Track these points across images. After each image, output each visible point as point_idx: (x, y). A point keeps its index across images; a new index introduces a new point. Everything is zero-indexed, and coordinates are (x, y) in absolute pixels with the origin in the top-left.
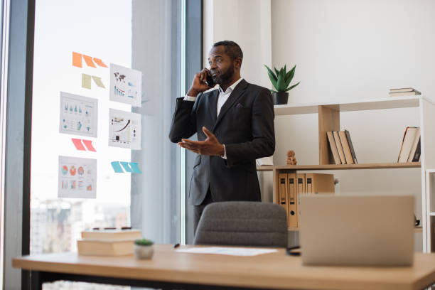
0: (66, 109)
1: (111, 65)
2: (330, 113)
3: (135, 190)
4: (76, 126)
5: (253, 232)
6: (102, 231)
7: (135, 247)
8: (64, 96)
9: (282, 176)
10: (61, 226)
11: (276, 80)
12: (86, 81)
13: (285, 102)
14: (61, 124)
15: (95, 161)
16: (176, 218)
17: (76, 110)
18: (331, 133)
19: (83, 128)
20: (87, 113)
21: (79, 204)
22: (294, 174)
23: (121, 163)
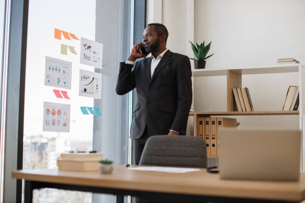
0: (50, 69)
1: (82, 39)
2: (235, 75)
3: (96, 128)
4: (56, 81)
5: (182, 156)
6: (75, 153)
7: (100, 165)
8: (48, 60)
9: (200, 119)
10: (41, 154)
11: (197, 52)
12: (64, 50)
13: (203, 67)
14: (46, 79)
15: (69, 106)
16: (125, 148)
17: (56, 70)
18: (236, 89)
19: (61, 83)
20: (64, 72)
21: (54, 139)
22: (209, 118)
23: (87, 107)
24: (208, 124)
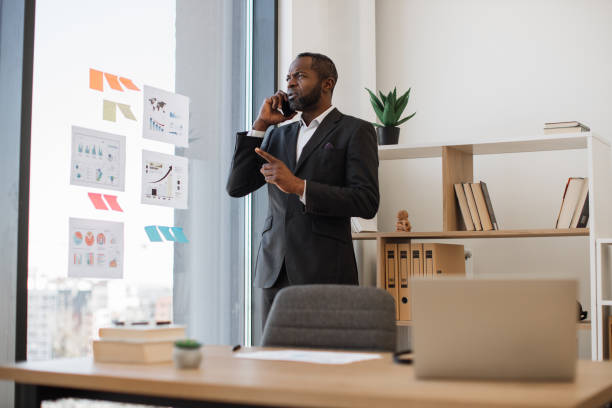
0: (81, 150)
1: (146, 87)
2: (459, 157)
3: (179, 267)
4: (94, 176)
5: (346, 328)
6: (128, 327)
7: (175, 351)
8: (77, 132)
9: (390, 247)
10: (78, 315)
11: (382, 109)
12: (109, 110)
13: (395, 142)
14: (72, 171)
15: (122, 225)
16: (238, 306)
17: (94, 152)
18: (460, 185)
19: (105, 178)
20: (110, 156)
21: (104, 284)
22: (407, 245)
23: (160, 228)
24: (405, 257)
